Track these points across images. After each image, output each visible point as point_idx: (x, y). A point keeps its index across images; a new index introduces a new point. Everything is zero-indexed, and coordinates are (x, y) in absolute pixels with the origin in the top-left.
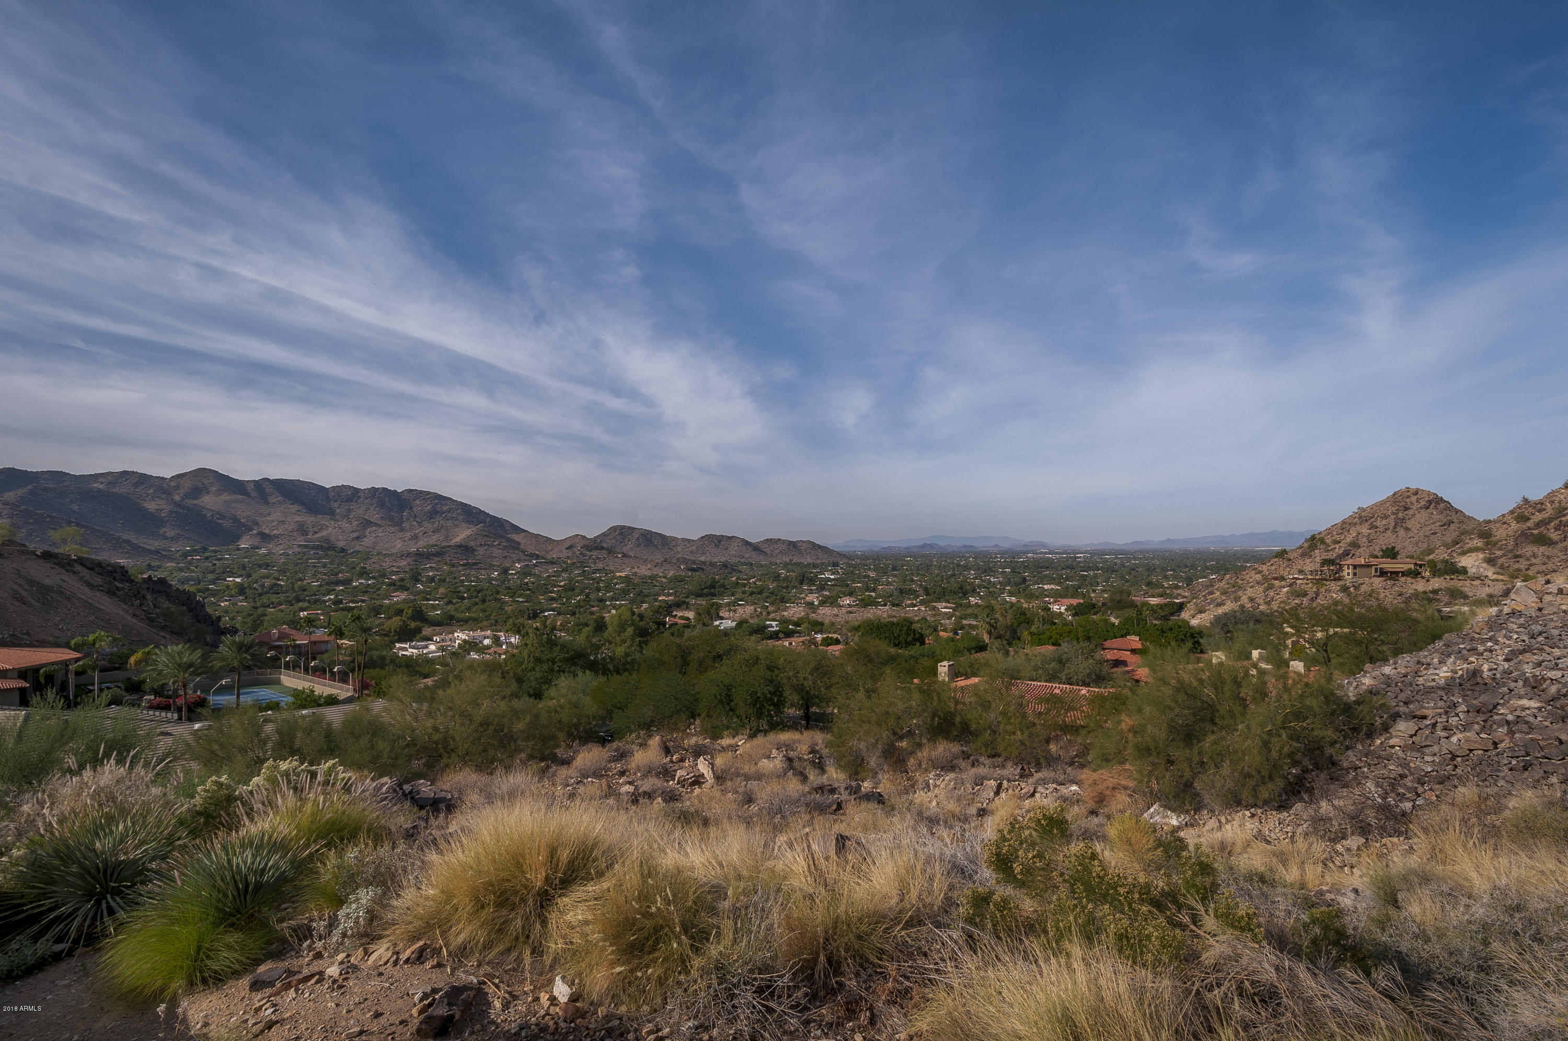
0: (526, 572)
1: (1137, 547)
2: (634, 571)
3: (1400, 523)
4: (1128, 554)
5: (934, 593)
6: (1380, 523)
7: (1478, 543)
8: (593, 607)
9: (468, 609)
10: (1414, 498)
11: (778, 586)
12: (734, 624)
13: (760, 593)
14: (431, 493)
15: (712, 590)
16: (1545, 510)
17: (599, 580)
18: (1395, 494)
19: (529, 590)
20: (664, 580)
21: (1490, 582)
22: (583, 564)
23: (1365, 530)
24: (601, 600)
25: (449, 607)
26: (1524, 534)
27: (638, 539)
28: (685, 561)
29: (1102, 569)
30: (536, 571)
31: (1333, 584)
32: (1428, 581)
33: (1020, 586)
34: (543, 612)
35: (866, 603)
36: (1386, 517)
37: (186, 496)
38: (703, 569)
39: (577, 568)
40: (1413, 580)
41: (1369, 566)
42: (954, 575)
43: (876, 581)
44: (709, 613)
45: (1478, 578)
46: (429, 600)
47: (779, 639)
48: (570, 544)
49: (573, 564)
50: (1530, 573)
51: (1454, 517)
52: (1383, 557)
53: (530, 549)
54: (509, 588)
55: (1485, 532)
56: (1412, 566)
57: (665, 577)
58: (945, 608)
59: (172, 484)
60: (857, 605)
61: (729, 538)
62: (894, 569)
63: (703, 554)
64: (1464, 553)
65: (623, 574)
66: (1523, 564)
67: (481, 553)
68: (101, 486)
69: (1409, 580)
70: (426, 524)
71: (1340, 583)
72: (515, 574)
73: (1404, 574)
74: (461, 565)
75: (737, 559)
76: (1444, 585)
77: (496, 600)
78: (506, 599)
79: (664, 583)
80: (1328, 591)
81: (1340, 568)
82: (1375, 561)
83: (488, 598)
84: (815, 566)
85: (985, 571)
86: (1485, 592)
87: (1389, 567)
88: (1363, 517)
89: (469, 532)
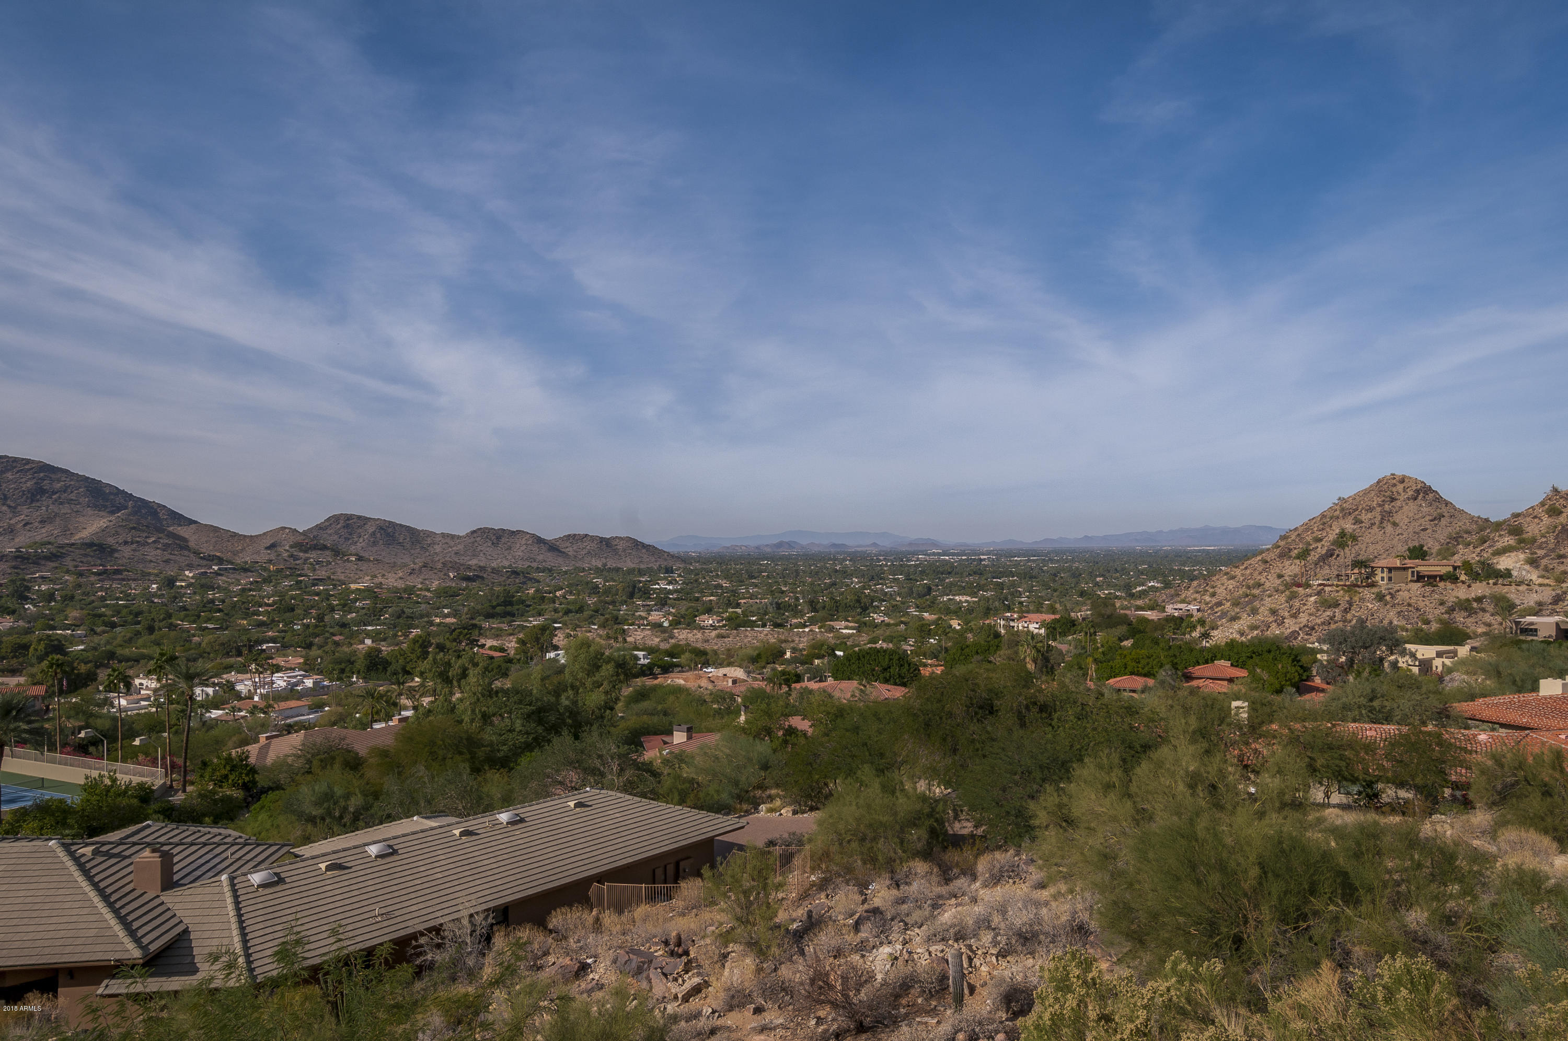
0: (204, 585)
2: (376, 580)
4: (1045, 556)
5: (824, 608)
6: (1365, 517)
7: (1509, 540)
9: (130, 641)
10: (1400, 487)
11: (601, 601)
13: (580, 610)
14: (33, 461)
15: (509, 608)
17: (327, 596)
18: (1379, 482)
19: (220, 611)
20: (429, 594)
21: (1537, 587)
22: (294, 572)
23: (1348, 525)
24: (343, 625)
27: (374, 534)
28: (455, 567)
30: (221, 581)
31: (1366, 591)
32: (1469, 586)
33: (926, 597)
34: (261, 643)
35: (736, 623)
36: (1371, 509)
38: (482, 578)
39: (286, 577)
40: (1453, 586)
41: (1404, 569)
42: (834, 584)
43: (734, 593)
44: (537, 640)
45: (1523, 582)
46: (54, 628)
48: (273, 541)
49: (279, 571)
51: (1444, 510)
52: (1412, 558)
53: (207, 549)
54: (184, 608)
55: (1514, 527)
56: (1451, 569)
57: (428, 590)
58: (846, 628)
60: (724, 626)
61: (513, 533)
62: (751, 576)
63: (475, 556)
64: (1498, 553)
65: (362, 586)
67: (127, 555)
69: (1449, 585)
70: (25, 510)
71: (1375, 590)
72: (188, 586)
73: (1442, 578)
74: (95, 574)
75: (527, 564)
76: (1487, 592)
77: (172, 627)
78: (186, 625)
79: (431, 599)
80: (1362, 600)
81: (1373, 572)
82: (1409, 563)
83: (157, 625)
84: (641, 572)
85: (872, 579)
86: (1531, 600)
87: (1424, 569)
88: (1345, 509)
89: (102, 523)
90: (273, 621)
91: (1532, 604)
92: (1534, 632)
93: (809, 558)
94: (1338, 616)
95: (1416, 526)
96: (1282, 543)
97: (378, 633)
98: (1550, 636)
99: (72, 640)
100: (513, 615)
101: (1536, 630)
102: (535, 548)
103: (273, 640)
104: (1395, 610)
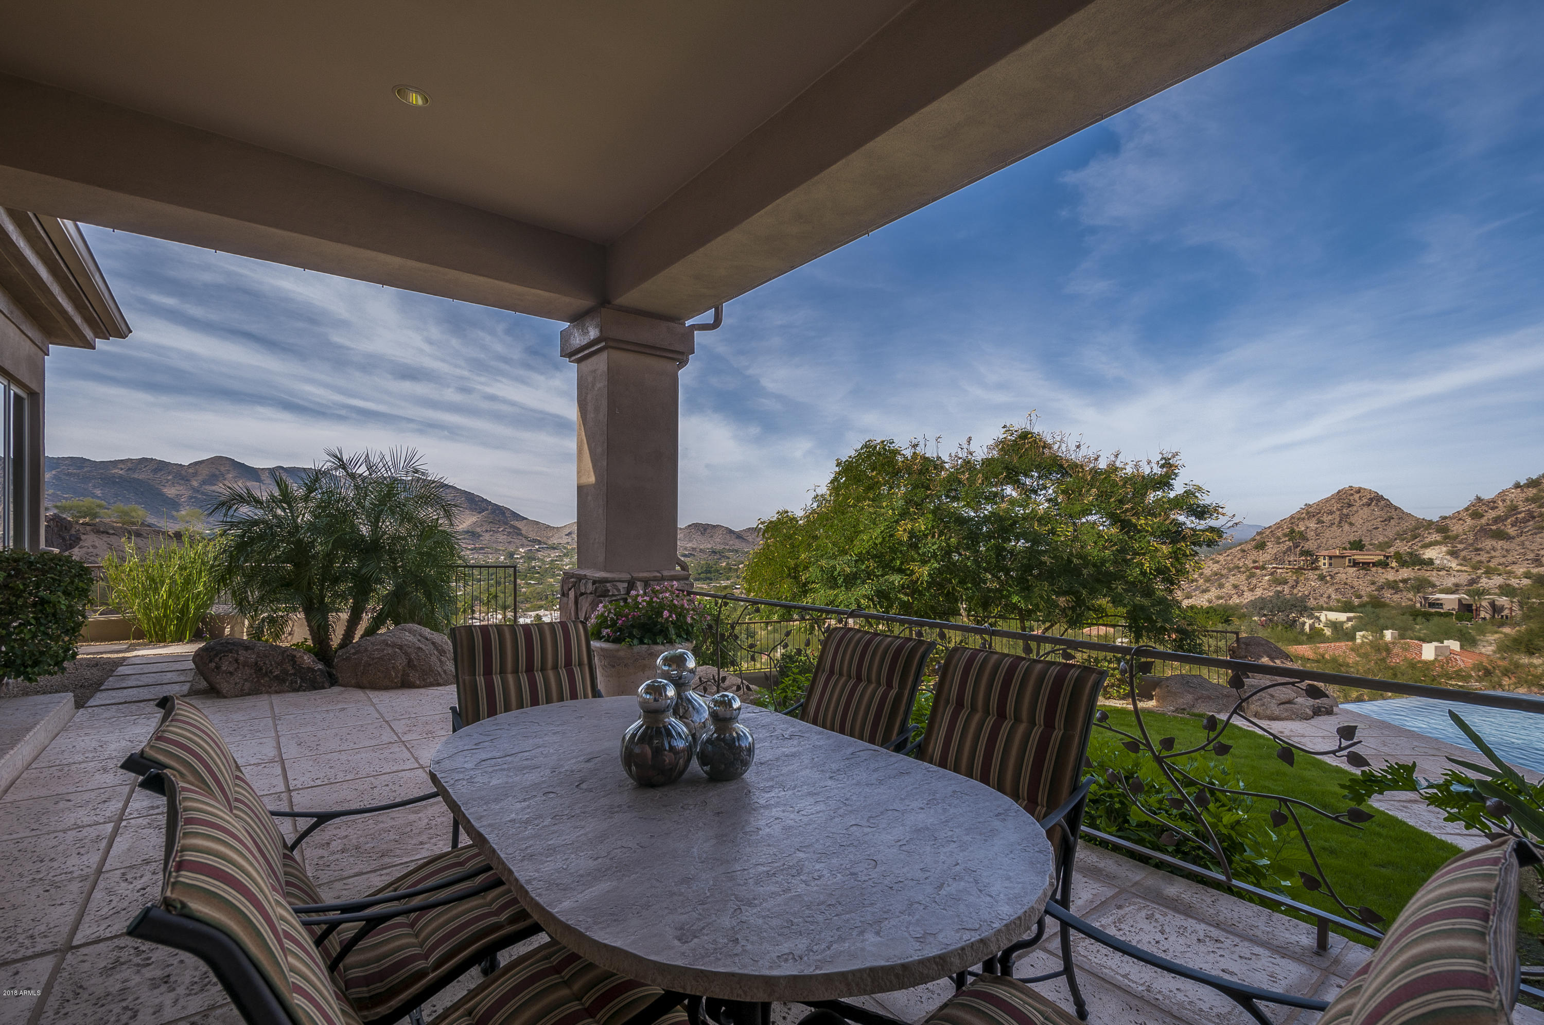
0: (530, 557)
3: (1344, 518)
6: (1326, 518)
7: (1437, 537)
10: (1357, 496)
15: (709, 575)
16: (1497, 507)
18: (1339, 492)
19: (538, 573)
21: (1455, 573)
23: (1312, 525)
26: (1482, 529)
30: (540, 555)
31: (1310, 573)
32: (1397, 571)
36: (1331, 513)
37: (204, 483)
38: (694, 555)
40: (1384, 571)
41: (1343, 557)
45: (1443, 569)
48: (569, 531)
50: (1492, 565)
51: (1394, 513)
52: (1351, 549)
53: (532, 535)
55: (1442, 528)
56: (1382, 557)
59: (190, 470)
61: (714, 527)
64: (1425, 546)
66: (1484, 557)
67: (487, 538)
68: (120, 472)
69: (1380, 570)
71: (1318, 572)
72: (521, 558)
73: (1374, 564)
74: (470, 550)
75: (723, 546)
76: (1412, 575)
80: (1307, 579)
81: (1317, 559)
82: (1347, 553)
83: (501, 580)
86: (1450, 582)
87: (1360, 557)
88: (1310, 512)
89: (474, 519)
91: (1450, 585)
92: (1440, 605)
94: (1287, 590)
95: (1369, 525)
96: (1258, 538)
98: (1454, 609)
100: (712, 580)
101: (1441, 604)
102: (728, 537)
104: (1334, 588)
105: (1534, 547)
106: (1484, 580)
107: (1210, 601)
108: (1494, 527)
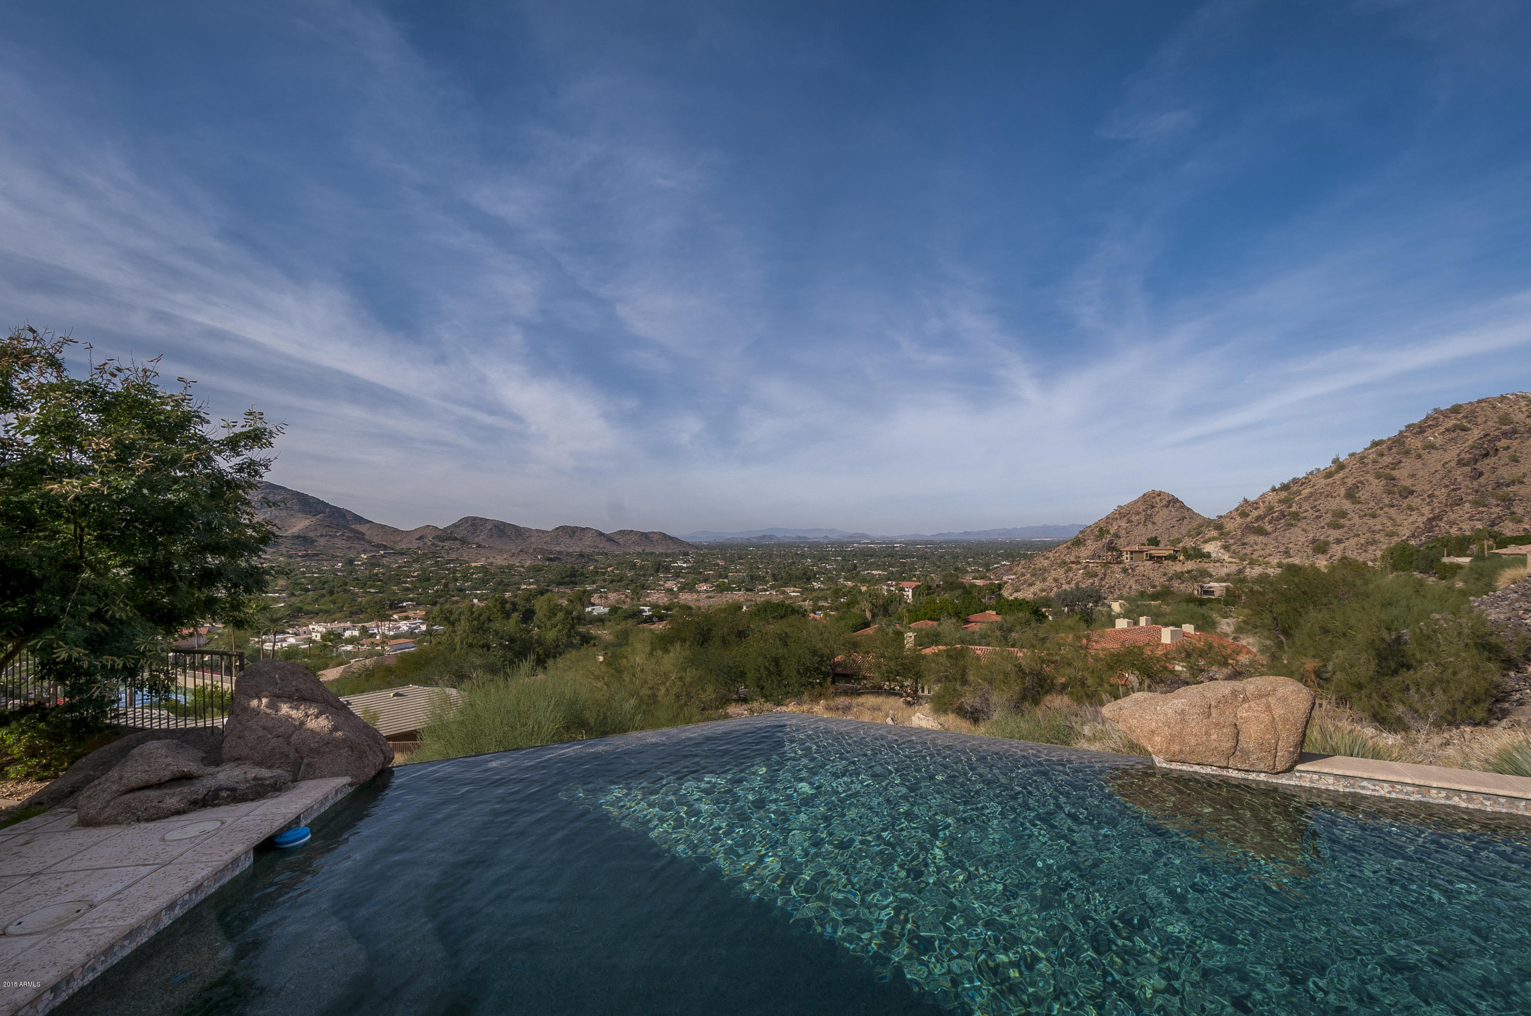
0: (373, 563)
1: (942, 538)
2: (489, 561)
3: (1148, 518)
4: (937, 545)
5: (781, 578)
6: (1134, 518)
7: (1214, 533)
8: (453, 596)
9: (316, 601)
10: (1158, 499)
11: (636, 574)
12: (607, 610)
13: (621, 580)
15: (573, 579)
16: (1259, 508)
17: (454, 571)
18: (1144, 495)
19: (380, 580)
20: (522, 570)
21: (1227, 564)
22: (434, 555)
23: (1124, 524)
24: (461, 590)
25: (293, 599)
26: (1247, 527)
27: (491, 530)
28: (542, 552)
29: (917, 557)
30: (385, 561)
31: (1116, 566)
32: (1184, 563)
33: (852, 572)
34: (402, 602)
35: (721, 589)
36: (1138, 513)
38: (560, 559)
39: (429, 558)
40: (1173, 563)
41: (1142, 552)
42: (794, 563)
43: (726, 569)
44: (580, 599)
45: (1218, 561)
46: (267, 592)
47: (654, 623)
48: (421, 535)
49: (424, 554)
50: (1254, 557)
51: (1186, 514)
52: (1148, 545)
53: (377, 540)
54: (357, 579)
55: (1218, 525)
56: (1172, 552)
57: (523, 567)
58: (794, 592)
60: (714, 590)
61: (583, 529)
62: (740, 558)
63: (556, 544)
64: (1206, 542)
65: (478, 564)
66: (1248, 550)
67: (322, 544)
69: (1170, 563)
71: (1121, 566)
72: (362, 565)
73: (1166, 558)
74: (300, 556)
75: (592, 550)
76: (1195, 567)
77: (346, 591)
78: (357, 590)
79: (524, 572)
80: (1113, 572)
81: (1121, 554)
82: (1145, 548)
83: (336, 589)
84: (667, 555)
85: (820, 559)
86: (1224, 572)
87: (1155, 552)
88: (1122, 513)
89: (307, 523)
90: (415, 587)
91: (1223, 574)
92: (1212, 592)
93: (780, 545)
94: (1097, 583)
95: (1167, 524)
96: (1080, 536)
97: (483, 595)
98: (1219, 596)
99: (276, 601)
100: (576, 583)
102: (598, 539)
103: (411, 600)
104: (1134, 579)
105: (1285, 541)
106: (1248, 570)
107: (1035, 594)
108: (1256, 525)
